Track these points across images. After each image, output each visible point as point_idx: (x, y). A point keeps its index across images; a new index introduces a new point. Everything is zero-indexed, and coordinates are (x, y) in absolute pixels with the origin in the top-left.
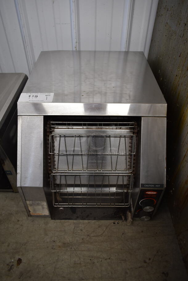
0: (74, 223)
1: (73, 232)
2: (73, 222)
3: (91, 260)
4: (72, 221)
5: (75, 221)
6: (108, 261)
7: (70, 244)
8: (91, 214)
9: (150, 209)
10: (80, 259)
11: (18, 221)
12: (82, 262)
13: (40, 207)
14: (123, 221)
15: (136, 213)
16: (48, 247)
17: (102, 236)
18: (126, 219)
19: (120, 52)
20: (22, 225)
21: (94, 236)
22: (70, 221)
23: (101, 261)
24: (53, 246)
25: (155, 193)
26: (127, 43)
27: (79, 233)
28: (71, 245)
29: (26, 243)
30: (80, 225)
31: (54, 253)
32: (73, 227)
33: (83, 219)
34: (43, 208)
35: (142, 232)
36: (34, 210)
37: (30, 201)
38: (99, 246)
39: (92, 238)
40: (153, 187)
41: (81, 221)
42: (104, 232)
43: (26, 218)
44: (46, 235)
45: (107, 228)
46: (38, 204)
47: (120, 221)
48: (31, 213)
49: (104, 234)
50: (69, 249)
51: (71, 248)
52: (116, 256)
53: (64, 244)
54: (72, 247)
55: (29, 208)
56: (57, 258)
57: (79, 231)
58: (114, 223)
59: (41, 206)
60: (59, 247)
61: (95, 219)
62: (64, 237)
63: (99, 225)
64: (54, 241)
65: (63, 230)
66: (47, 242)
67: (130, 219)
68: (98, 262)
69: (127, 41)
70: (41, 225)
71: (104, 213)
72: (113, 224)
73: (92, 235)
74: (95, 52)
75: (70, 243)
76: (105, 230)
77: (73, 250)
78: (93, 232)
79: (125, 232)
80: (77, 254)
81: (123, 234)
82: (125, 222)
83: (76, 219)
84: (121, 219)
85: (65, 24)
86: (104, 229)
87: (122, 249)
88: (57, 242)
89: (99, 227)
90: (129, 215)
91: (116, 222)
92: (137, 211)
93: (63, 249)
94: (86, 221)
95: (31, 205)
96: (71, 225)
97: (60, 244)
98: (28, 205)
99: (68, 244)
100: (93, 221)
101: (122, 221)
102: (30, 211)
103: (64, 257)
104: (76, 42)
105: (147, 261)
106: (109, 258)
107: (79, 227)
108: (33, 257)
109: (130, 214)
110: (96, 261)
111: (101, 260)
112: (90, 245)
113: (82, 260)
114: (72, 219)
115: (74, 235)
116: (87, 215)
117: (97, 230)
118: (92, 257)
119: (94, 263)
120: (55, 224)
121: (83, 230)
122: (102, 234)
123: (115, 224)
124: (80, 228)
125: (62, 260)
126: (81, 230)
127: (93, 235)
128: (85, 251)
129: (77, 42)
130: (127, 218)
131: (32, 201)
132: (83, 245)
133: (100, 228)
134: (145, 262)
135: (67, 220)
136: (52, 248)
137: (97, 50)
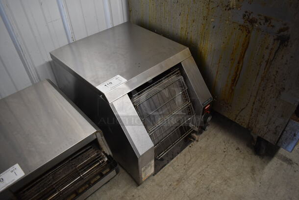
0: (169, 166)
1: (175, 171)
3: (200, 175)
4: (167, 166)
5: (168, 164)
6: (209, 167)
8: (173, 152)
10: (194, 179)
11: (133, 196)
12: (198, 180)
16: (171, 191)
20: (139, 196)
21: (188, 163)
23: (206, 170)
24: (173, 188)
25: (209, 106)
27: (178, 168)
28: (182, 178)
30: (174, 164)
31: (178, 191)
32: (172, 168)
35: (208, 139)
38: (196, 165)
41: (172, 161)
42: (190, 156)
43: (136, 190)
44: (162, 186)
47: (192, 143)
48: (143, 179)
49: (192, 156)
50: (183, 181)
51: (184, 179)
52: (209, 161)
53: (178, 181)
56: (183, 191)
60: (177, 185)
61: (178, 153)
62: (173, 178)
65: (168, 175)
66: (167, 189)
68: (205, 173)
72: (190, 148)
73: (186, 163)
75: (180, 177)
77: (186, 179)
78: (185, 161)
80: (191, 179)
81: (200, 148)
82: (195, 142)
83: (168, 163)
86: (189, 154)
87: (208, 156)
88: (172, 184)
89: (185, 155)
91: (190, 145)
93: (180, 184)
94: (175, 159)
96: (169, 168)
97: (175, 183)
99: (179, 179)
100: (179, 155)
103: (186, 187)
105: (225, 150)
110: (203, 173)
112: (192, 168)
113: (196, 179)
114: (166, 165)
115: (177, 171)
116: (171, 155)
117: (186, 158)
118: (200, 173)
119: (204, 175)
120: (159, 176)
122: (191, 158)
124: (176, 165)
125: (187, 189)
126: (178, 166)
128: (192, 174)
130: (194, 138)
132: (188, 172)
134: (225, 152)
135: (164, 168)
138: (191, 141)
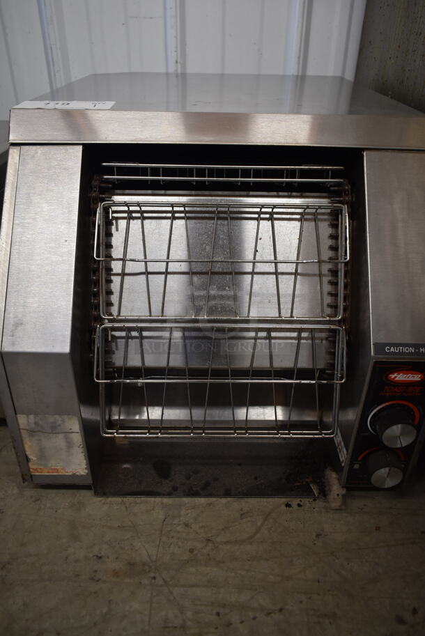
0: (164, 506)
1: (161, 531)
2: (163, 503)
3: (218, 614)
4: (158, 500)
5: (166, 500)
6: (277, 616)
7: (150, 567)
8: (216, 479)
9: (403, 433)
12: (189, 623)
13: (59, 441)
14: (315, 500)
15: (356, 466)
16: (77, 576)
17: (251, 544)
18: (324, 493)
19: (283, 77)
21: (226, 543)
22: (152, 499)
23: (254, 618)
24: (96, 571)
26: (299, 64)
27: (179, 532)
28: (153, 567)
29: (9, 563)
30: (183, 512)
31: (95, 593)
32: (162, 517)
33: (193, 493)
34: (70, 445)
35: (378, 529)
36: (42, 455)
37: (28, 414)
38: (243, 573)
39: (220, 546)
40: (410, 354)
41: (186, 500)
42: (259, 530)
44: (75, 538)
45: (266, 519)
46: (54, 429)
47: (306, 502)
48: (32, 466)
49: (259, 535)
50: (146, 581)
51: (154, 578)
52: (301, 602)
53: (132, 565)
54: (157, 575)
55: (26, 447)
56: (105, 610)
57: (179, 528)
58: (288, 505)
59: (61, 436)
60: (116, 574)
61: (227, 494)
62: (131, 544)
63: (241, 510)
64: (100, 557)
65: (130, 523)
66: (77, 561)
67: (336, 489)
68: (242, 622)
69: (299, 58)
70: (59, 511)
71: (256, 478)
72: (283, 507)
73: (219, 539)
74: (222, 76)
75: (152, 562)
76: (262, 525)
77: (161, 582)
78: (223, 529)
79: (323, 531)
80: (172, 598)
81: (318, 535)
82: (320, 503)
83: (169, 495)
84: (309, 493)
85: (151, 18)
86: (259, 524)
87: (319, 582)
88: (107, 560)
89: (242, 516)
90: (332, 477)
91: (295, 502)
92: (359, 459)
93: (127, 580)
94: (203, 500)
95: (32, 433)
96: (153, 510)
97: (117, 566)
98: (24, 433)
99: (144, 564)
100: (224, 501)
101: (312, 500)
102: (28, 460)
103: (131, 607)
104: (177, 62)
105: (408, 617)
106: (279, 607)
107: (180, 516)
108: (25, 605)
109: (334, 475)
110: (235, 618)
111: (251, 615)
112: (215, 569)
113: (189, 614)
115: (164, 539)
116: (203, 482)
117: (236, 523)
118: (224, 606)
119: (229, 624)
120: (105, 508)
121: (193, 526)
122: (252, 537)
123: (291, 509)
124: (182, 518)
125: (124, 617)
126: (187, 525)
127: (225, 540)
128: (198, 586)
129: (179, 61)
130: (327, 488)
131: (36, 414)
132: (192, 570)
133: (245, 520)
134: (401, 620)
135: (143, 499)
136: (92, 579)
137: (227, 72)
138: (306, 491)
